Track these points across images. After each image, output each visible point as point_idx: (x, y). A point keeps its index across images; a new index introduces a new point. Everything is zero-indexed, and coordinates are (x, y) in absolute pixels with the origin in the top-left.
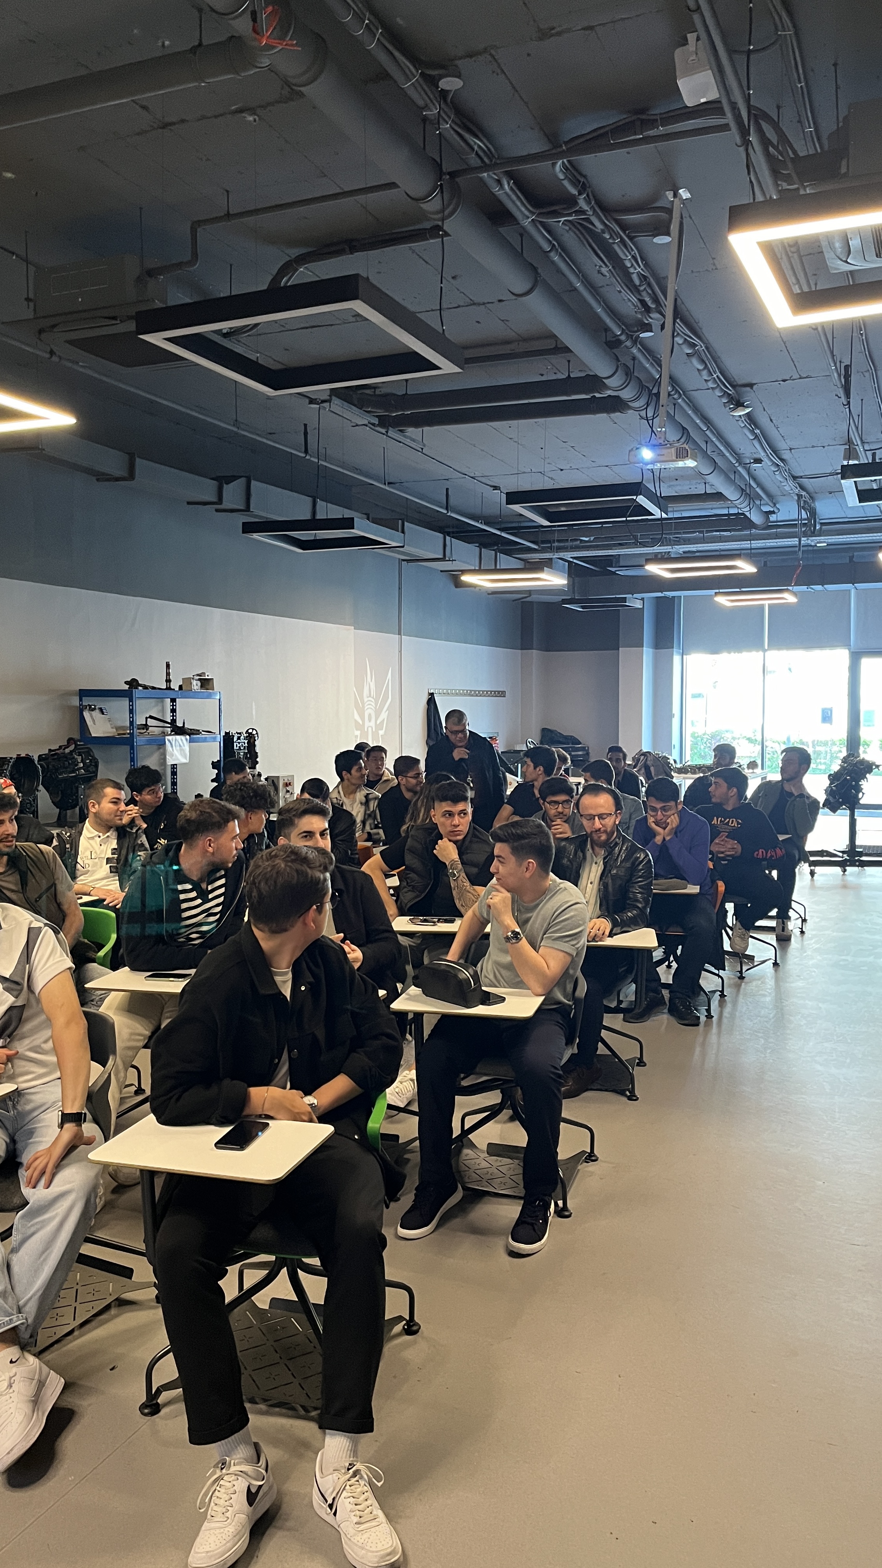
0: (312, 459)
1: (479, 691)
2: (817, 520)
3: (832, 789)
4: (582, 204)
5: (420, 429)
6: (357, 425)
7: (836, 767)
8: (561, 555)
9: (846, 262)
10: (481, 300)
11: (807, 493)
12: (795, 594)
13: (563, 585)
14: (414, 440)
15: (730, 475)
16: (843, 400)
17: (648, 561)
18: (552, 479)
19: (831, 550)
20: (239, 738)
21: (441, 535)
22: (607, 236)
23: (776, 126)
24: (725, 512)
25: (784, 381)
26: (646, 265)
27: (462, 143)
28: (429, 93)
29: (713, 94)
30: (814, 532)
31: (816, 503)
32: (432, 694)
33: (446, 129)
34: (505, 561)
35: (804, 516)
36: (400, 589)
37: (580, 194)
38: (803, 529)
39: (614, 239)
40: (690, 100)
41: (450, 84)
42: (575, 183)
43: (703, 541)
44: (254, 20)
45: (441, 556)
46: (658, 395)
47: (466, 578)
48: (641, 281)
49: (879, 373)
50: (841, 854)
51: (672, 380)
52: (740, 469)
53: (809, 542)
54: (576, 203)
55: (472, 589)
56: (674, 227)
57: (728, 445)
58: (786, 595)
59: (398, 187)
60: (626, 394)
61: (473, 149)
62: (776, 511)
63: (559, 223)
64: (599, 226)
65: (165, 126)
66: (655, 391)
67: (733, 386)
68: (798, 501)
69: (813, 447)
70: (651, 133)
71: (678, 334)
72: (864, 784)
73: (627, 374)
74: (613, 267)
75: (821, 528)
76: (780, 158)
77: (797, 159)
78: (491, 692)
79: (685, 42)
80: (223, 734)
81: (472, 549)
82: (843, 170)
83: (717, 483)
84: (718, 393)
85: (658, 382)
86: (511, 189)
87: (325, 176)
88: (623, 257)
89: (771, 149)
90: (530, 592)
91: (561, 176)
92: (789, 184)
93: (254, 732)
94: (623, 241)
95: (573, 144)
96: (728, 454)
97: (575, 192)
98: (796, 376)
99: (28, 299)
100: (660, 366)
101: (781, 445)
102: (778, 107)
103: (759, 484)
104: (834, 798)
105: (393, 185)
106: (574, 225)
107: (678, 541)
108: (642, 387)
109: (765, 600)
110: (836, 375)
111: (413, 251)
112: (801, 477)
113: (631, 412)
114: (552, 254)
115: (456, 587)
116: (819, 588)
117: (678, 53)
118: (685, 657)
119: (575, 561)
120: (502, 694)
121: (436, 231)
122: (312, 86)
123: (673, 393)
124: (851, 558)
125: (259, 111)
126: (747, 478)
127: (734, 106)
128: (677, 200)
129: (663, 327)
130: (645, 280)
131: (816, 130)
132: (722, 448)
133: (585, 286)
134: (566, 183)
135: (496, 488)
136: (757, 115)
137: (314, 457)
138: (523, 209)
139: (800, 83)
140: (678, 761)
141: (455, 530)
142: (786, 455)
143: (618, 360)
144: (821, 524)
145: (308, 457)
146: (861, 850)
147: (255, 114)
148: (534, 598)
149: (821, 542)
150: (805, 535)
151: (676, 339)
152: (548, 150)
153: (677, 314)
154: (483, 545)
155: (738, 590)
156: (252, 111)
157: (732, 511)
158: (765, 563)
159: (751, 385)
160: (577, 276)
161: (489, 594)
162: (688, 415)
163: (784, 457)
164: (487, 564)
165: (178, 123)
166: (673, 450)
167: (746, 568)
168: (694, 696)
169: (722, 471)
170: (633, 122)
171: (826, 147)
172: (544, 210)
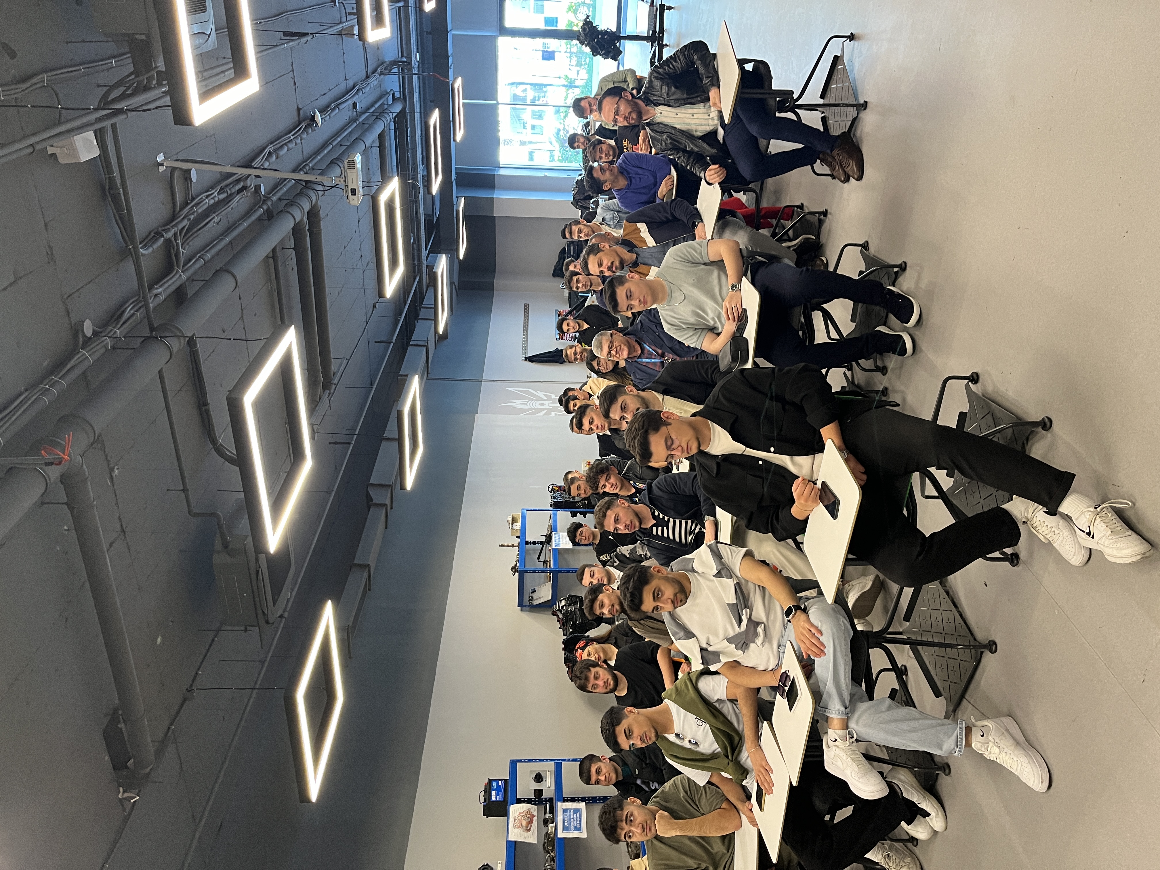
0: (354, 439)
1: (524, 323)
2: (399, 59)
3: (604, 54)
4: (170, 235)
5: (333, 360)
6: (330, 406)
7: (587, 50)
8: (424, 258)
9: (209, 35)
10: (240, 311)
11: (379, 67)
12: (455, 79)
13: (447, 258)
14: (341, 365)
15: (366, 128)
16: (309, 38)
17: (429, 192)
18: (368, 264)
19: (421, 49)
20: (555, 498)
21: (409, 348)
22: (192, 217)
23: (112, 88)
24: (393, 132)
25: (295, 83)
26: (212, 187)
27: (129, 322)
28: (96, 343)
29: (90, 135)
30: (409, 63)
31: (386, 60)
32: (527, 359)
33: (120, 333)
34: (428, 301)
35: (395, 70)
36: (448, 380)
37: (162, 236)
38: (406, 71)
39: (194, 212)
40: (96, 152)
41: (88, 328)
42: (154, 239)
43: (414, 149)
44: (51, 464)
45: (425, 348)
46: (307, 182)
47: (441, 330)
48: (223, 192)
49: (289, 9)
50: (654, 48)
51: (296, 170)
52: (361, 120)
53: (416, 67)
54: (169, 240)
55: (448, 326)
56: (185, 166)
57: (343, 129)
58: (456, 86)
59: (161, 369)
60: (307, 207)
61: (133, 314)
62: (392, 92)
63: (184, 252)
64: (185, 222)
65: (123, 531)
66: (304, 184)
67: (300, 124)
68: (385, 74)
69: (344, 62)
70: (118, 181)
71: (262, 165)
72: (601, 28)
73: (292, 205)
74: (214, 213)
75: (405, 57)
76: (135, 85)
77: (136, 73)
78: (525, 315)
79: (54, 155)
80: (551, 509)
81: (420, 325)
82: (143, 37)
83: (372, 138)
84: (305, 136)
85: (298, 181)
86: (160, 286)
87: (155, 421)
88: (207, 205)
89: (129, 92)
90: (451, 283)
91: (151, 250)
92: (154, 79)
93: (551, 487)
94: (196, 205)
95: (127, 239)
96: (350, 129)
97: (161, 240)
98: (291, 74)
99: (246, 630)
100: (285, 179)
101: (342, 87)
102: (99, 86)
103: (372, 105)
104: (610, 52)
105: (160, 373)
106: (185, 241)
107: (415, 169)
108: (301, 194)
109: (460, 102)
110: (291, 44)
111: (206, 360)
112: (367, 72)
113: (319, 203)
114: (206, 258)
115: (447, 338)
116: (450, 60)
117: (62, 161)
118: (501, 166)
119: (428, 248)
120: (527, 307)
121: (191, 342)
122: (95, 427)
123: (305, 170)
124: (428, 33)
125: (112, 466)
126: (368, 114)
127: (99, 120)
128: (165, 164)
129: (258, 177)
130: (223, 189)
131: (113, 57)
132: (346, 133)
133: (228, 234)
134: (156, 246)
135: (374, 306)
136: (104, 103)
137: (353, 438)
138: (174, 279)
139: (80, 70)
140: (580, 173)
141: (405, 338)
142: (350, 83)
143: (282, 211)
144: (402, 56)
145: (353, 442)
146: (651, 32)
147: (113, 468)
148: (456, 280)
149: (416, 57)
150: (410, 70)
151: (266, 167)
152: (132, 257)
153: (248, 165)
154: (416, 317)
155: (452, 123)
156: (112, 470)
157: (392, 127)
158: (431, 101)
159: (299, 110)
160: (222, 239)
161: (452, 314)
162: (321, 159)
163: (351, 84)
164: (430, 314)
165: (121, 522)
166: (349, 171)
167: (435, 117)
168: (531, 159)
169: (363, 134)
170: (111, 195)
171: (127, 50)
172: (175, 263)
